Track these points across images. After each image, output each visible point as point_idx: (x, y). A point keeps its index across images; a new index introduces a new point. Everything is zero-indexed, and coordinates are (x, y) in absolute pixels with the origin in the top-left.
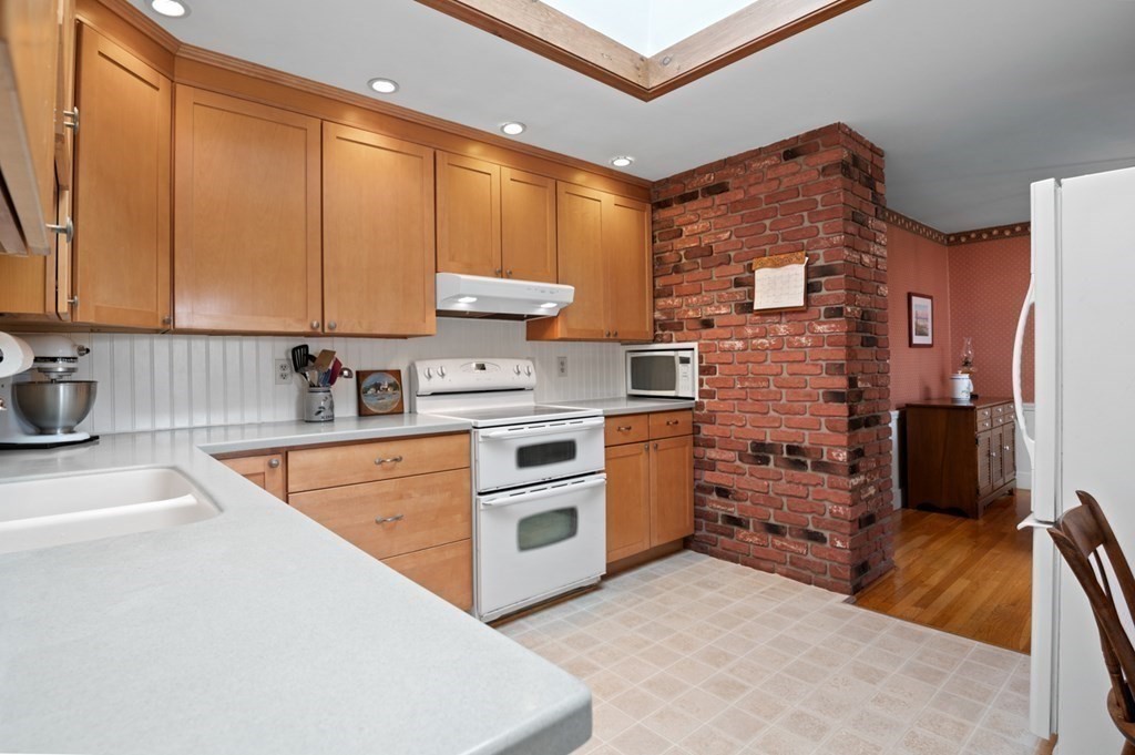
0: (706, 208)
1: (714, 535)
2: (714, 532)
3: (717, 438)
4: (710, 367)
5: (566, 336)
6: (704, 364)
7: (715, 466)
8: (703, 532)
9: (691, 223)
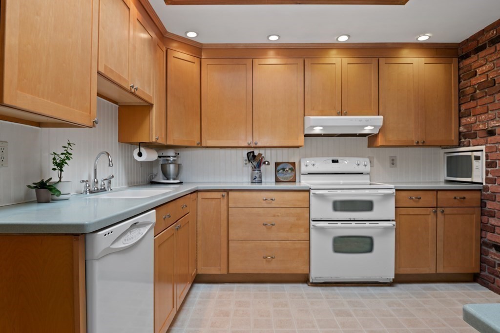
0: (491, 54)
1: (493, 276)
2: (493, 274)
3: (496, 211)
4: (493, 162)
5: (384, 144)
6: (489, 160)
7: (494, 230)
8: (486, 273)
9: (482, 66)
